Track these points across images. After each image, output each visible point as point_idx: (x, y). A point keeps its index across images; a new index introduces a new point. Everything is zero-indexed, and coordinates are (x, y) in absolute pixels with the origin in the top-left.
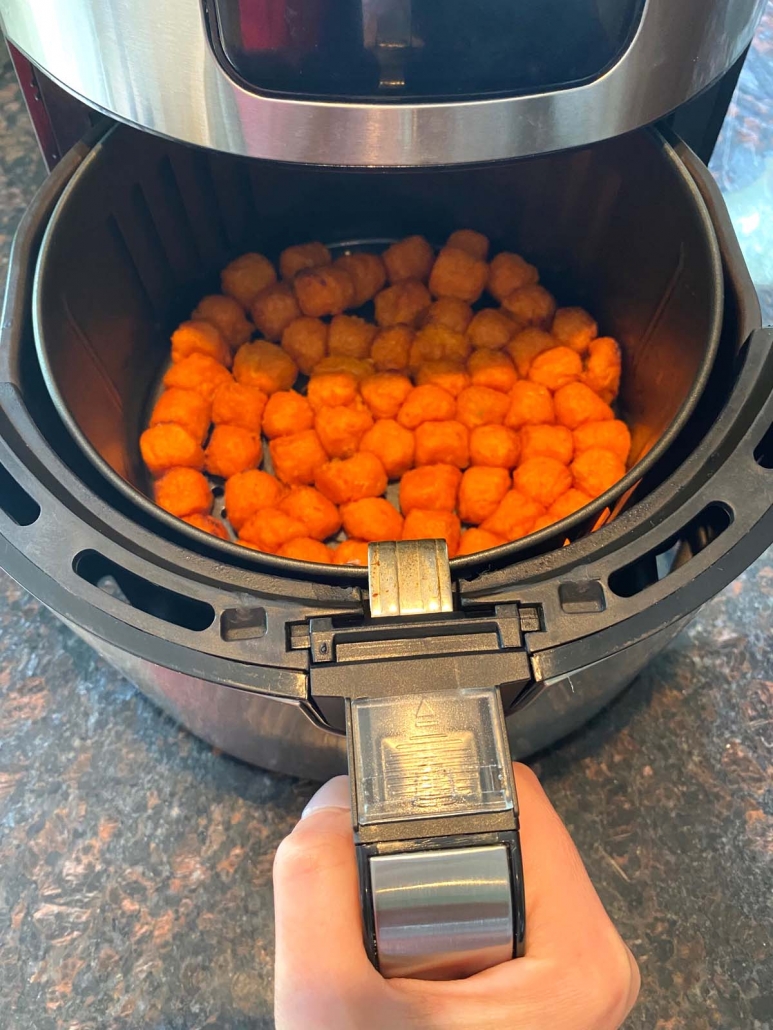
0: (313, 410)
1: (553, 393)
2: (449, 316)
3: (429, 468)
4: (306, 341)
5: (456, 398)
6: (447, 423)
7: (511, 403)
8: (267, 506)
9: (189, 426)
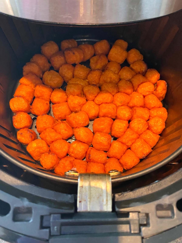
1: (144, 97)
2: (114, 68)
3: (103, 118)
4: (67, 72)
5: (113, 96)
6: (110, 104)
7: (131, 99)
8: (50, 127)
9: (26, 98)
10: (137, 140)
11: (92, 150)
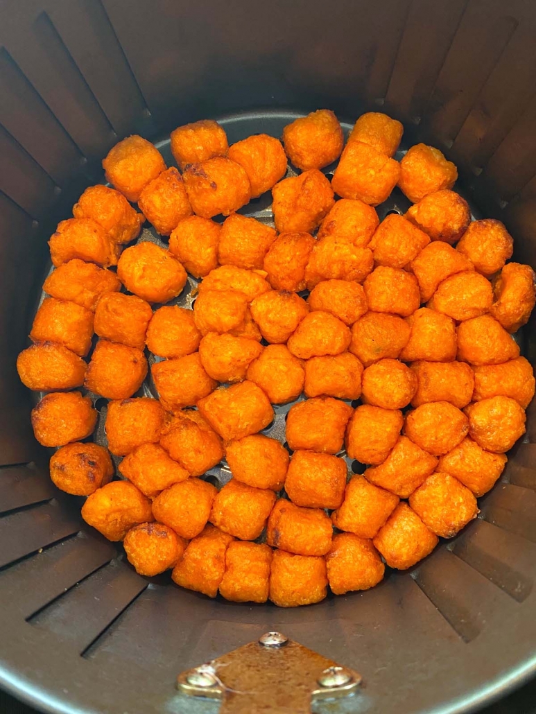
0: (199, 331)
1: (457, 323)
3: (318, 402)
5: (351, 326)
6: (340, 359)
7: (411, 335)
8: (147, 442)
9: (68, 345)
10: (431, 480)
11: (284, 516)
